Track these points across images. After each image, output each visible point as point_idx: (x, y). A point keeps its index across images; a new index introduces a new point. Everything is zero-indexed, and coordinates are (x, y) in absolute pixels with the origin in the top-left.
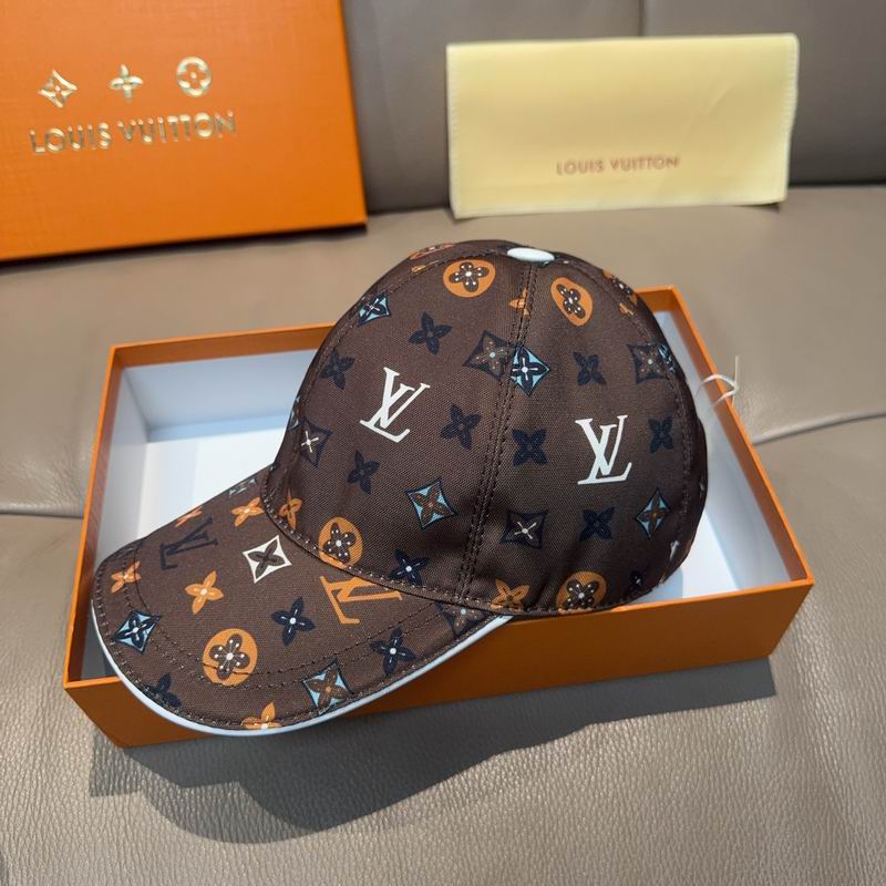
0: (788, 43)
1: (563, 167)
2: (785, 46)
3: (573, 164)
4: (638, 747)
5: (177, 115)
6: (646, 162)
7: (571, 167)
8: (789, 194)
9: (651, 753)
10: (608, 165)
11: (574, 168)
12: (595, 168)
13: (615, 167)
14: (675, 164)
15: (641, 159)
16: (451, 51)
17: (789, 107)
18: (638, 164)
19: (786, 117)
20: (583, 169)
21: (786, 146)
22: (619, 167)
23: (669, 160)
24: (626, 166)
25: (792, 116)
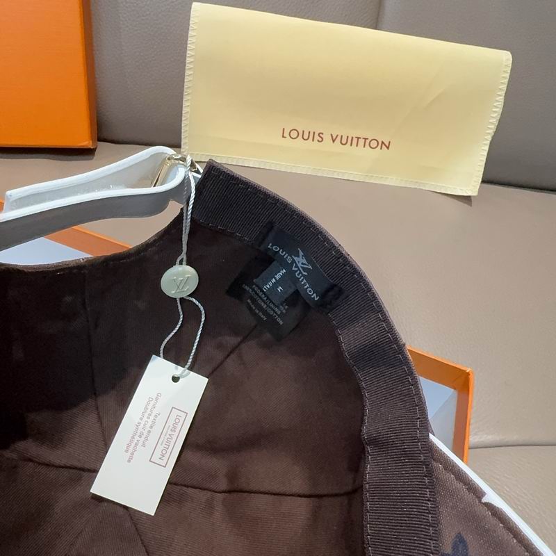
0: (505, 57)
1: (286, 134)
2: (500, 61)
6: (362, 142)
7: (294, 134)
10: (327, 137)
11: (298, 135)
12: (317, 137)
13: (334, 141)
14: (388, 148)
15: (358, 138)
16: (195, 5)
17: (495, 115)
18: (355, 140)
19: (492, 123)
20: (306, 137)
21: (487, 148)
22: (338, 140)
23: (383, 143)
24: (344, 142)
25: (496, 123)
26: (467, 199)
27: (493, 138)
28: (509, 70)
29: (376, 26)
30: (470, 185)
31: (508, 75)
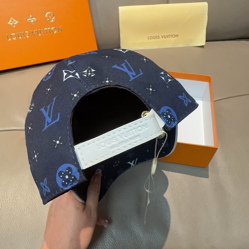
0: (206, 4)
1: (149, 38)
2: (205, 5)
3: (152, 37)
4: (177, 176)
5: (47, 28)
6: (170, 36)
7: (151, 38)
8: (206, 43)
9: (180, 178)
10: (160, 37)
11: (152, 38)
12: (158, 38)
13: (162, 38)
14: (178, 36)
15: (169, 35)
16: (120, 8)
17: (206, 21)
18: (168, 36)
19: (205, 23)
20: (154, 38)
21: (205, 31)
22: (163, 37)
23: (176, 35)
24: (165, 37)
25: (207, 23)
26: (202, 47)
27: (207, 27)
28: (207, 7)
29: (168, 3)
30: (202, 42)
31: (207, 9)
